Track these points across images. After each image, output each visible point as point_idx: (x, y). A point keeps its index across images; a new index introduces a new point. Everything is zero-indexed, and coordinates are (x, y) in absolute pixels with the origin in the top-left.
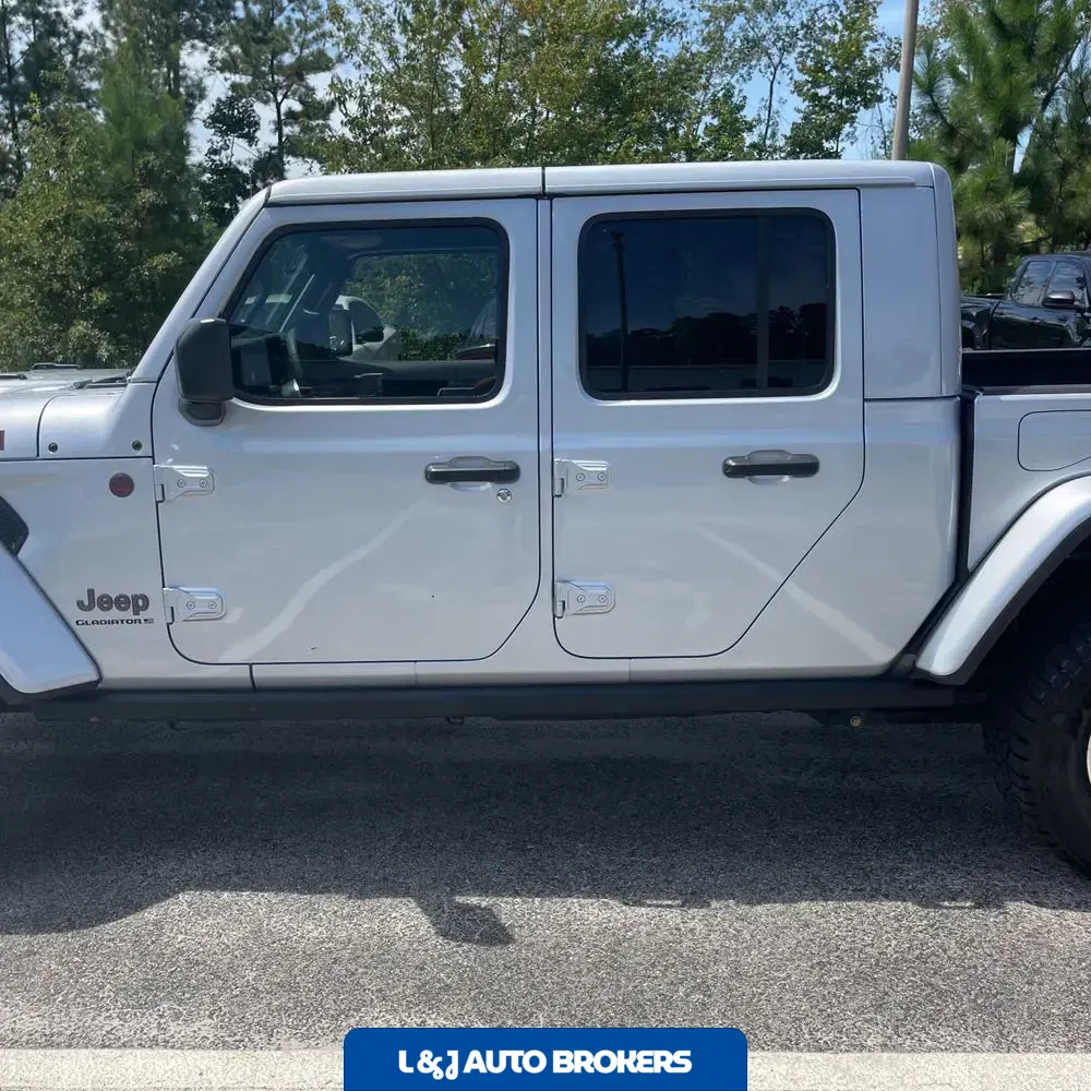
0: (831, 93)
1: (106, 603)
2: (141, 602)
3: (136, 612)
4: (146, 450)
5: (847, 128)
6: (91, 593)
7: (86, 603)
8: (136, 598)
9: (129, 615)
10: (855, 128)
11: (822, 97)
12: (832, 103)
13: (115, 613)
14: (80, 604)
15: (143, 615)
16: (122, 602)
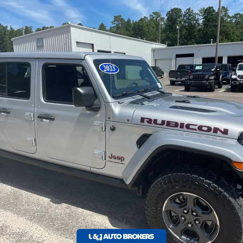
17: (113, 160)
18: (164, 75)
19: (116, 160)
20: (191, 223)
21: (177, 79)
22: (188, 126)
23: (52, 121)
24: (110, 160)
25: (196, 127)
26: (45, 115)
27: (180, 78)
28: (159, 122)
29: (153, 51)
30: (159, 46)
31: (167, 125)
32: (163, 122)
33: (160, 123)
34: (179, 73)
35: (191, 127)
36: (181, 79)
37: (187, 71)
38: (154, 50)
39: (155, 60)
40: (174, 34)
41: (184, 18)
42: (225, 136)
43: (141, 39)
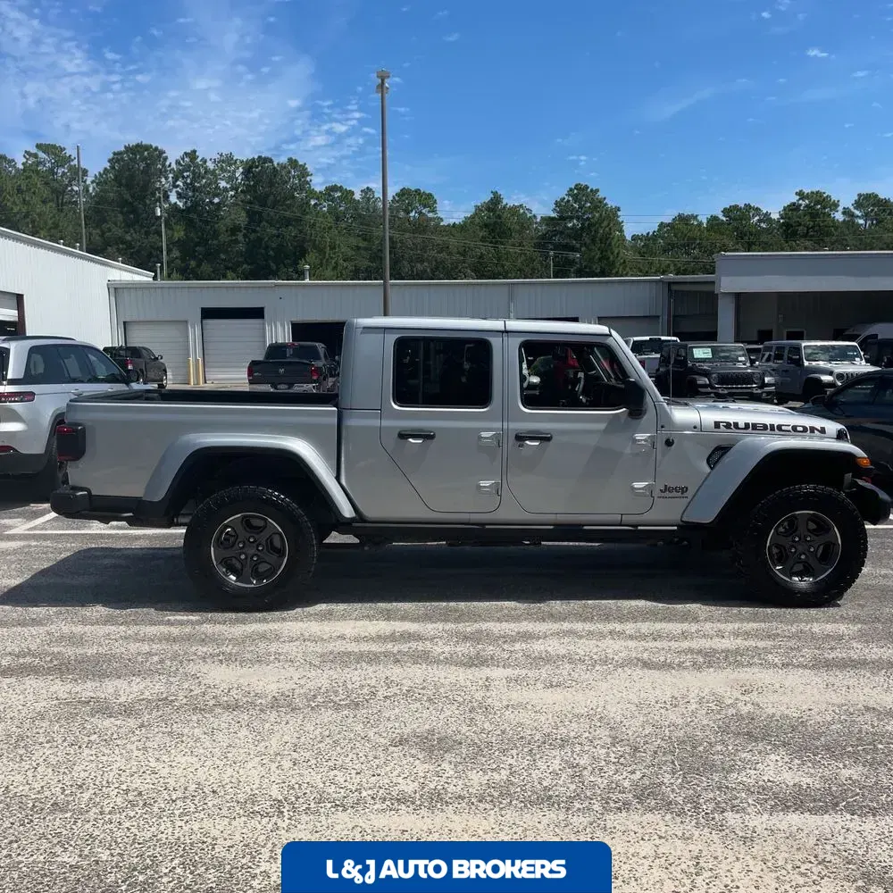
17: (667, 494)
18: (166, 376)
19: (674, 494)
20: (804, 554)
21: (276, 388)
22: (779, 427)
23: (546, 443)
24: (663, 495)
25: (790, 428)
26: (529, 432)
27: (286, 386)
28: (741, 425)
29: (112, 291)
30: (131, 274)
31: (753, 429)
32: (747, 426)
33: (743, 426)
34: (282, 371)
35: (783, 428)
36: (289, 388)
37: (308, 364)
38: (116, 290)
39: (125, 323)
40: (147, 233)
41: (176, 181)
42: (823, 435)
43: (64, 245)
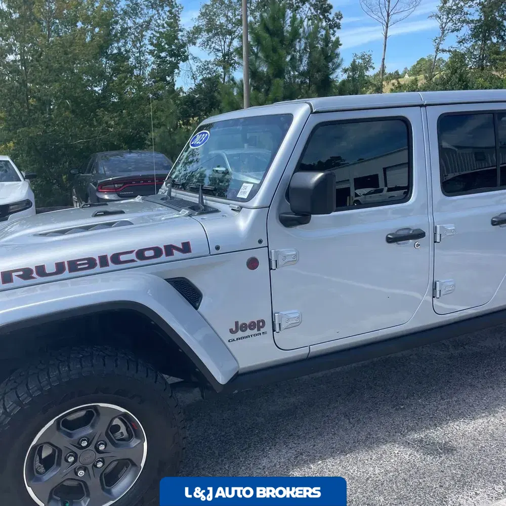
0: (167, 55)
1: (244, 327)
2: (261, 324)
3: (259, 330)
4: (264, 243)
5: (176, 71)
6: (237, 323)
7: (234, 329)
8: (259, 322)
9: (255, 331)
10: (180, 71)
11: (163, 57)
12: (168, 60)
13: (249, 332)
14: (231, 331)
15: (262, 330)
16: (252, 326)
